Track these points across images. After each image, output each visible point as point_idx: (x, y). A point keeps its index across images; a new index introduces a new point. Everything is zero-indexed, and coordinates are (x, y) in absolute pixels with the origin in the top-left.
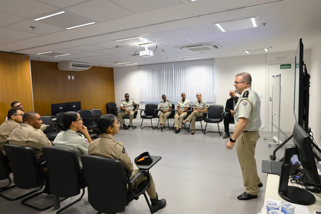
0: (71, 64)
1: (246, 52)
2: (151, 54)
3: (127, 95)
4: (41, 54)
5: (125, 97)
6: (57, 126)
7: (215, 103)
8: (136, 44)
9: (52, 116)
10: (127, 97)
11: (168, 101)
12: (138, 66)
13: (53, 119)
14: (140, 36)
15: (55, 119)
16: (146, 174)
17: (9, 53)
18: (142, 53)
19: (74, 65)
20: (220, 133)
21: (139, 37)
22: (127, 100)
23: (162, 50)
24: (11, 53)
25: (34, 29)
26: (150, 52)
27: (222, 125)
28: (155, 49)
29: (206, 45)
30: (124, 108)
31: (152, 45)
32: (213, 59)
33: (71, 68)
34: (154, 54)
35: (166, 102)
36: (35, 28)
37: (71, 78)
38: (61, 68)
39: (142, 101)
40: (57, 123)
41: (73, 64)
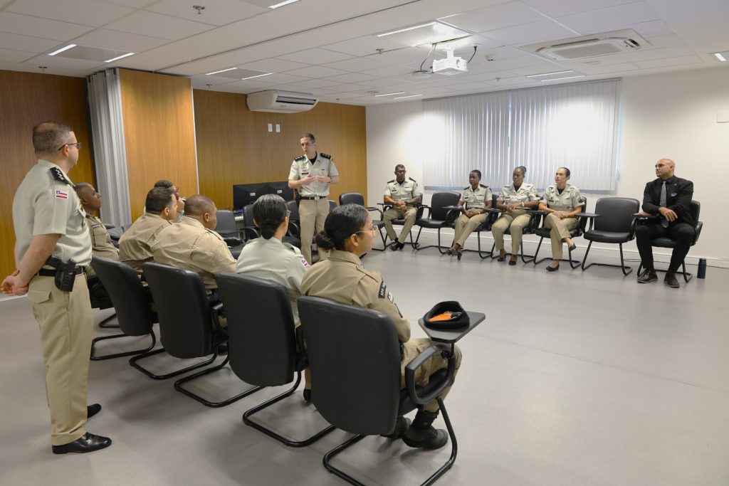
0: (275, 97)
1: (719, 56)
2: (462, 66)
3: (401, 169)
4: (214, 74)
5: (396, 173)
6: (244, 231)
7: (615, 192)
8: (423, 42)
9: (235, 212)
10: (400, 174)
11: (485, 187)
12: (424, 100)
13: (238, 218)
14: (437, 19)
15: (241, 218)
16: (446, 351)
17: (151, 72)
18: (438, 66)
19: (280, 99)
20: (624, 269)
21: (434, 23)
22: (401, 181)
23: (487, 57)
24: (156, 72)
25: (201, 11)
26: (458, 61)
27: (631, 249)
28: (471, 55)
29: (606, 38)
30: (391, 200)
31: (467, 43)
32: (619, 79)
33: (275, 107)
34: (468, 68)
35: (478, 190)
36: (203, 8)
37: (274, 128)
38: (254, 105)
39: (428, 185)
40: (245, 225)
41: (279, 97)
